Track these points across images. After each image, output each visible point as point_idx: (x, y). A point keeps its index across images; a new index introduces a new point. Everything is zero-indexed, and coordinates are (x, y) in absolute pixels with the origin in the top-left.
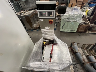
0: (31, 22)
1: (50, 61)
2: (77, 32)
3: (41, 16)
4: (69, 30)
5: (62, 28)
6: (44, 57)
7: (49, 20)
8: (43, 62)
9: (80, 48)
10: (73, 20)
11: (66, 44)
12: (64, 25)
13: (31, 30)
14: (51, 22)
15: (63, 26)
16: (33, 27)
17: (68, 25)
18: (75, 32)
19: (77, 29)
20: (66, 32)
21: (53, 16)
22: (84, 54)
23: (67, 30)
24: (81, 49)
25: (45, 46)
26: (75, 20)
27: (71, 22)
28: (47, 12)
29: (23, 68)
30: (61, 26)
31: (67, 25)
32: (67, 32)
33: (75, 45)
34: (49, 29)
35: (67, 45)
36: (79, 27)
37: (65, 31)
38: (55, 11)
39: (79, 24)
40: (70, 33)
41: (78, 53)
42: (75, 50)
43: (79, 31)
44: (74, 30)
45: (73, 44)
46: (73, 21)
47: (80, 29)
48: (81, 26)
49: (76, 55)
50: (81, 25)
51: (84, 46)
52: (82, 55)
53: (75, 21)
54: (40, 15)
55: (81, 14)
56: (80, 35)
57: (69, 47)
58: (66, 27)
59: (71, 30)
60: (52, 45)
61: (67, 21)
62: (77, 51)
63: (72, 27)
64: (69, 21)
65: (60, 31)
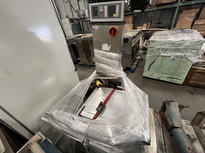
0: (90, 52)
1: (95, 118)
2: (184, 84)
3: (94, 18)
4: (166, 76)
5: (149, 70)
6: (85, 107)
8: (80, 116)
9: (189, 122)
10: (178, 54)
11: (145, 95)
12: (153, 63)
13: (86, 65)
14: (113, 31)
15: (151, 64)
16: (92, 61)
17: (164, 65)
18: (181, 82)
19: (185, 76)
20: (156, 80)
21: (119, 17)
22: (196, 137)
23: (158, 76)
24: (192, 124)
25: (97, 88)
26: (183, 55)
27: (172, 57)
28: (106, 7)
29: (43, 119)
30: (146, 64)
31: (162, 63)
32: (159, 80)
33: (174, 108)
34: (108, 49)
35: (147, 95)
36: (192, 71)
37: (155, 76)
38: (123, 2)
39: (194, 65)
40: (165, 83)
41: (180, 131)
42: (172, 120)
43: (191, 81)
44: (176, 77)
45: (167, 104)
46: (177, 56)
47: (193, 77)
48: (197, 71)
49: (171, 135)
50: (199, 68)
51: (199, 116)
52: (192, 140)
53: (181, 57)
54: (94, 15)
55: (200, 41)
56: (191, 93)
57: (158, 111)
58: (156, 68)
59: (169, 76)
60: (112, 89)
61: (162, 54)
62: (176, 125)
63: (172, 71)
64: (165, 55)
65: (144, 75)
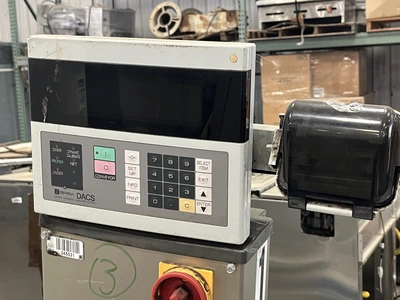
3: (56, 196)
7: (165, 269)
38: (236, 152)
54: (56, 181)
